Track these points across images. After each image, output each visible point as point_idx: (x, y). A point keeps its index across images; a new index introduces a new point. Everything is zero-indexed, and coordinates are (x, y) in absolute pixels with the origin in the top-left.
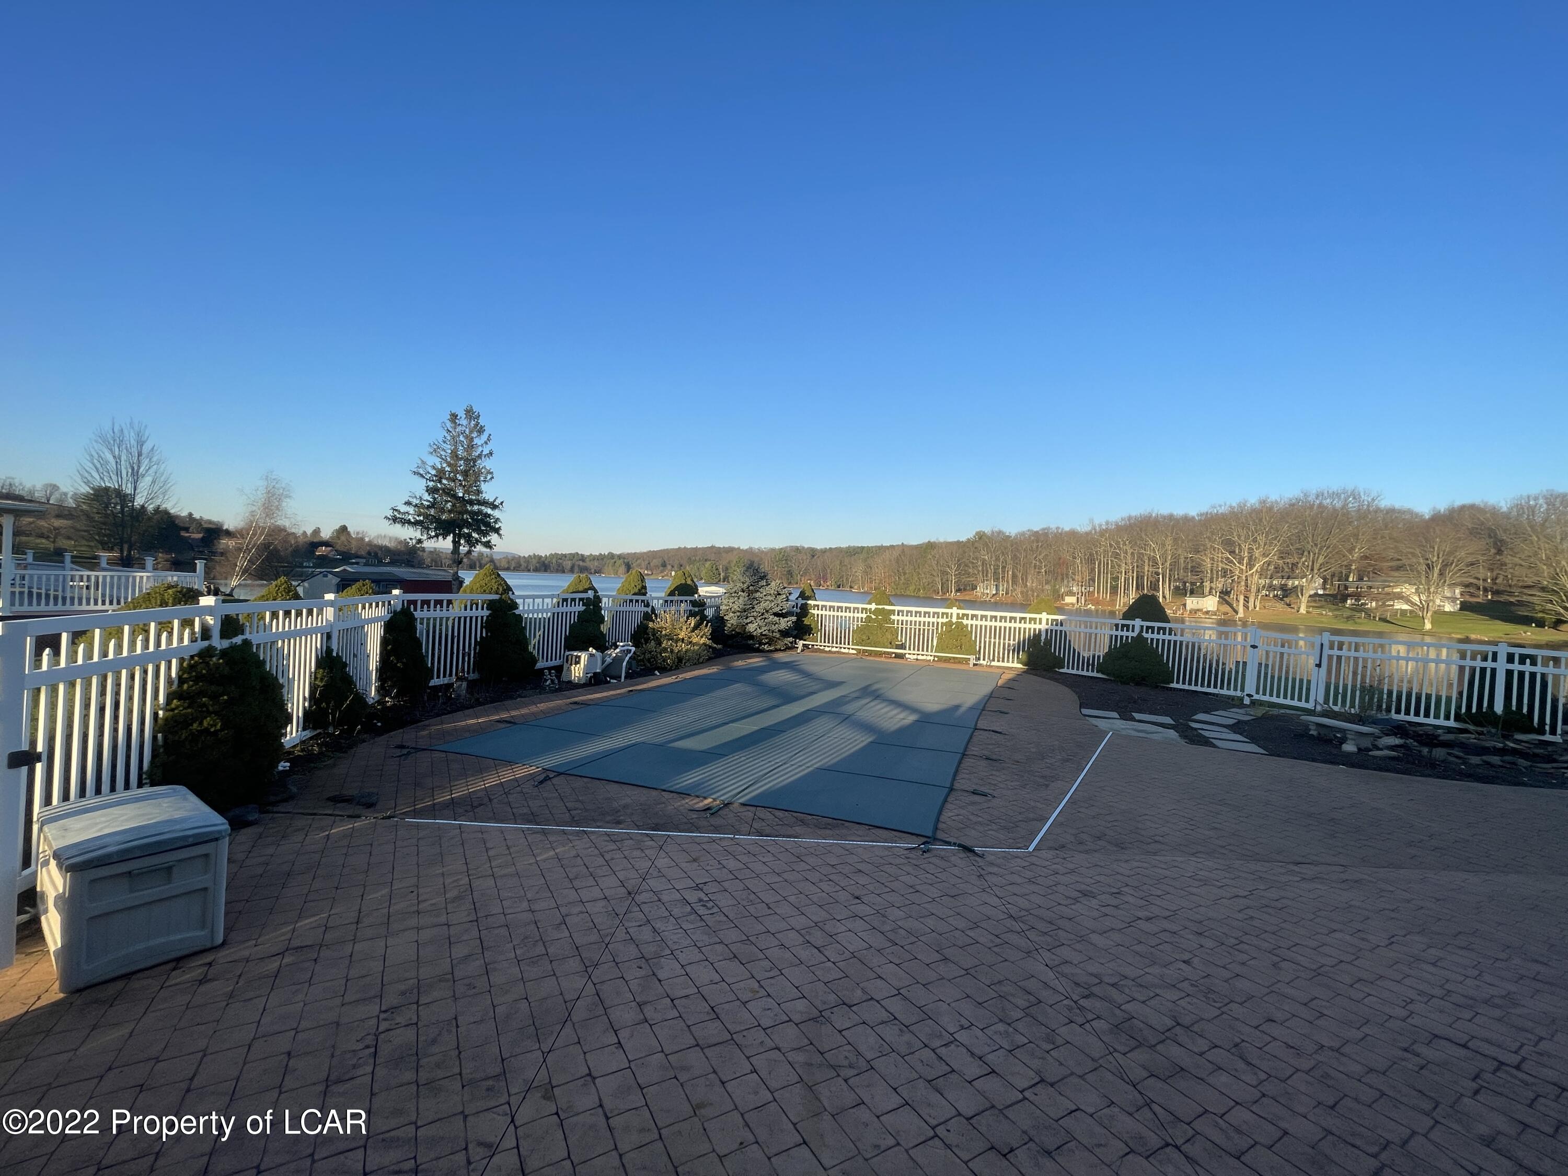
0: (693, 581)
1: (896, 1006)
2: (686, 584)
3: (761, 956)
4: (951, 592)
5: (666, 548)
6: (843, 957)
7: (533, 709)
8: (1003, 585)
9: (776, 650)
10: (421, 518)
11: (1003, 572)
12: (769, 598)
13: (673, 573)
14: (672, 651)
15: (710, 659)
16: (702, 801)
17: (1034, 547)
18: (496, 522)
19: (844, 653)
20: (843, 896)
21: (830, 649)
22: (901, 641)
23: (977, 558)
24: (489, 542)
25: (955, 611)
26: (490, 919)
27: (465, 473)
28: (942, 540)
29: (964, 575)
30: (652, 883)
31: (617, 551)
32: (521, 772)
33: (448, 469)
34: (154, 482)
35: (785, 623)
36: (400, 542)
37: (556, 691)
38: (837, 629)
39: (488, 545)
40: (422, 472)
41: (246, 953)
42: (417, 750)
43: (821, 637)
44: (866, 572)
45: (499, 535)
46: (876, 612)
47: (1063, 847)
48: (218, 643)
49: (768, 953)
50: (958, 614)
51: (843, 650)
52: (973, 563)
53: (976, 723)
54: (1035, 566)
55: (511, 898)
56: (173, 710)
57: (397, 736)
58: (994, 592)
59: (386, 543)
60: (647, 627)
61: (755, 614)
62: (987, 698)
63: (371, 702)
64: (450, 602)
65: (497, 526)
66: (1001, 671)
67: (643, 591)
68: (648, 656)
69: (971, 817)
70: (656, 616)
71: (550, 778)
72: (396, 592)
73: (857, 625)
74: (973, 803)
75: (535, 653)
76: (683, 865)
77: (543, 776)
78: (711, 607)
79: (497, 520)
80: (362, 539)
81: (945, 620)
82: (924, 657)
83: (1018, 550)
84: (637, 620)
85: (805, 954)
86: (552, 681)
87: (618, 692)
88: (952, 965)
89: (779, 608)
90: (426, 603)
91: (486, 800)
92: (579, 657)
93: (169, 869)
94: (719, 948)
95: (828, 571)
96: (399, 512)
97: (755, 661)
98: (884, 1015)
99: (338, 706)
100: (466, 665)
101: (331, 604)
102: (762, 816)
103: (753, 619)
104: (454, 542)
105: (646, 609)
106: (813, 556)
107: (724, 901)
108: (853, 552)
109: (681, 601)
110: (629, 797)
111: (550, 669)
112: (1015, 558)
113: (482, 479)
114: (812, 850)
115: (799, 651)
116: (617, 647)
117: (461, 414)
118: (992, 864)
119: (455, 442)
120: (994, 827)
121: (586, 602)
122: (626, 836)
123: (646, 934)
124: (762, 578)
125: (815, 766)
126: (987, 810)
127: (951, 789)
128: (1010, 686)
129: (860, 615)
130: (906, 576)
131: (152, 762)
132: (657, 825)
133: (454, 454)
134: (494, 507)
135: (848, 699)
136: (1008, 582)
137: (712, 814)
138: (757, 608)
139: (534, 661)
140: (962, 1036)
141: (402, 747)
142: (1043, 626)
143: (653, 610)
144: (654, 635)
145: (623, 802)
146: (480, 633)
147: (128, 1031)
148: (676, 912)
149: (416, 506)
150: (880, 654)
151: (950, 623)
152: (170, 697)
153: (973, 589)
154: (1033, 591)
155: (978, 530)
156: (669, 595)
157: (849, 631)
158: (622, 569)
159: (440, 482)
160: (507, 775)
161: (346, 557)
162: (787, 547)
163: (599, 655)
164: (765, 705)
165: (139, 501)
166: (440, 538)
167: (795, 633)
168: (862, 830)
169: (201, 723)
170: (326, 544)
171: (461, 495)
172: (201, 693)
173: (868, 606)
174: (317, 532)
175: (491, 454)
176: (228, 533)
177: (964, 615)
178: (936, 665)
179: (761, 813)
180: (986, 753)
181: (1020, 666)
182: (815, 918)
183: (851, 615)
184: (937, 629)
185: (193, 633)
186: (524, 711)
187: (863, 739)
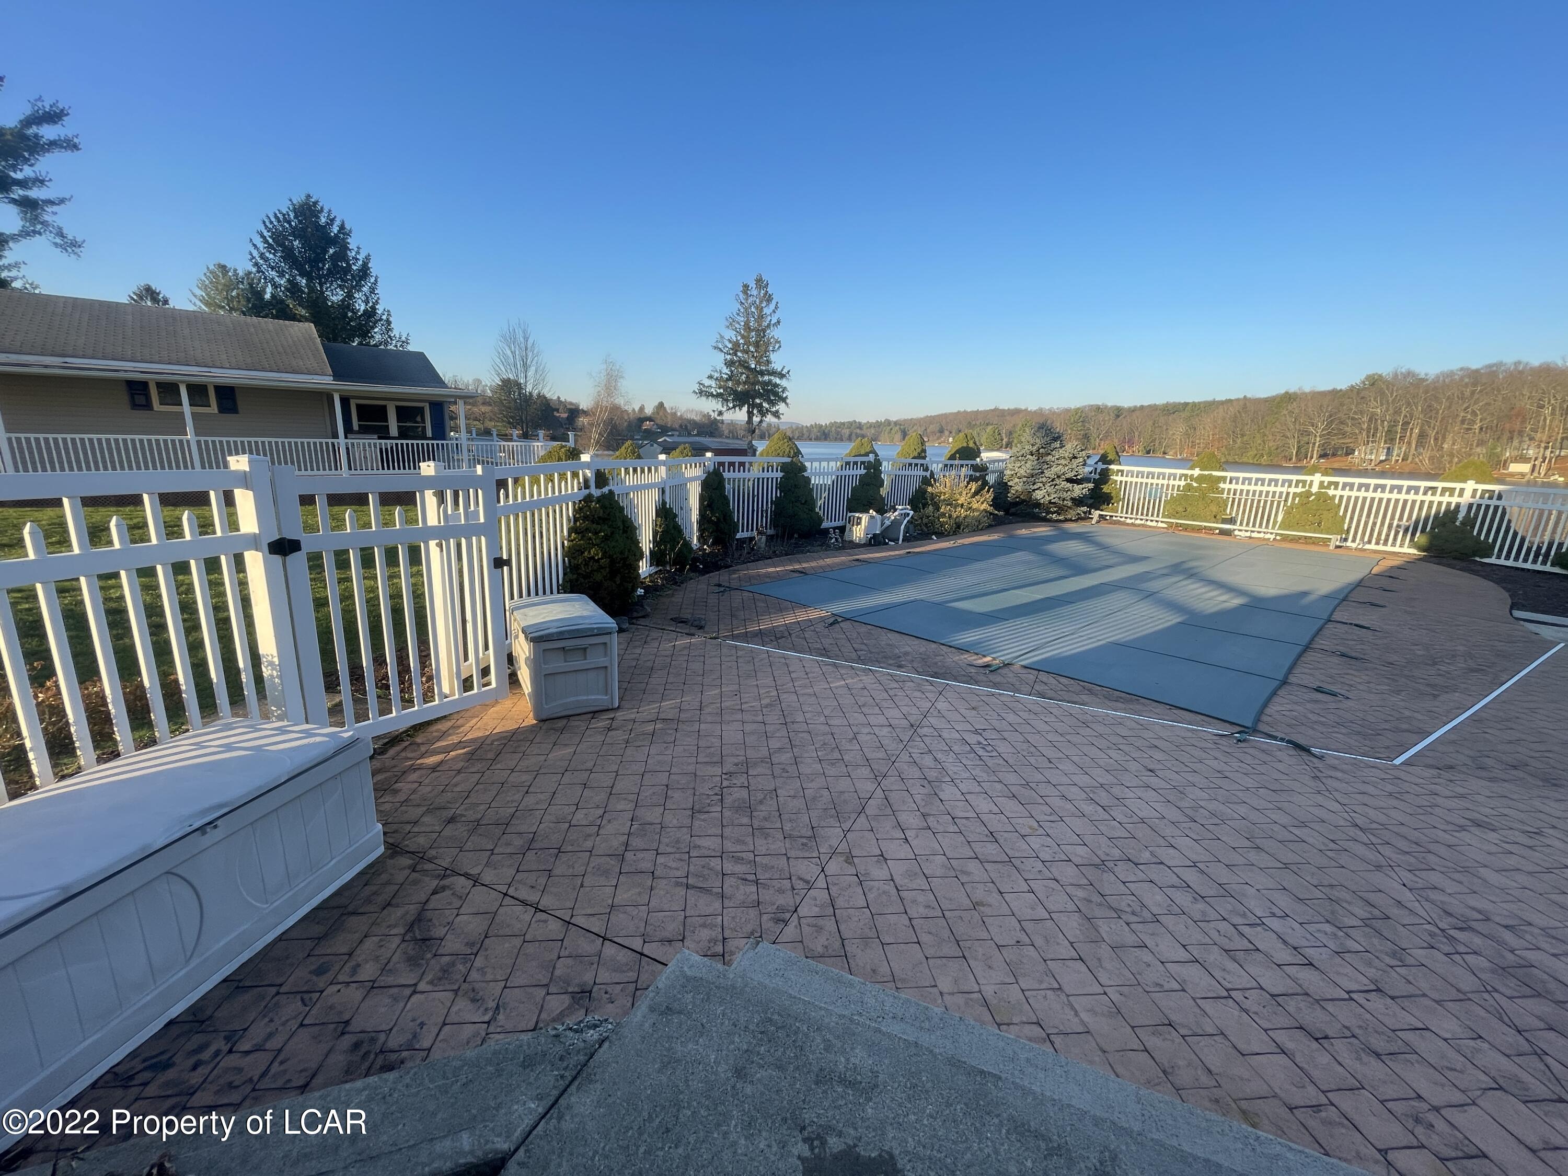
0: (975, 443)
1: (1191, 876)
2: (968, 447)
3: (1041, 801)
4: (1312, 458)
5: (944, 412)
6: (1130, 820)
7: (821, 563)
8: (1400, 448)
9: (1066, 520)
10: (722, 391)
11: (1404, 430)
12: (1063, 462)
13: (951, 440)
14: (950, 516)
15: (990, 526)
16: (980, 658)
17: (1467, 393)
18: (783, 392)
19: (1150, 527)
20: (1133, 766)
21: (1133, 521)
22: (1230, 514)
23: (1362, 413)
24: (777, 412)
25: (1317, 478)
26: (795, 725)
27: (757, 344)
28: (1307, 389)
29: (1335, 435)
30: (933, 721)
31: (894, 418)
32: (814, 614)
33: (742, 341)
34: (536, 371)
35: (1078, 491)
36: (704, 416)
37: (840, 548)
38: (1145, 498)
39: (776, 414)
40: (721, 346)
41: (633, 716)
42: (731, 589)
43: (1123, 507)
44: (1187, 434)
45: (787, 404)
46: (1200, 479)
47: (1451, 767)
48: (596, 493)
49: (1048, 800)
50: (1322, 483)
51: (1149, 523)
52: (1353, 419)
53: (1331, 614)
54: (1463, 422)
55: (811, 712)
56: (572, 541)
57: (714, 577)
58: (1383, 458)
59: (693, 416)
60: (926, 491)
61: (1044, 480)
62: (1353, 586)
63: (695, 548)
64: (751, 464)
65: (784, 395)
66: (1380, 556)
67: (922, 455)
68: (925, 521)
69: (1310, 716)
70: (935, 480)
71: (838, 622)
72: (709, 455)
73: (1172, 494)
74: (1316, 701)
75: (821, 513)
76: (963, 711)
77: (831, 620)
78: (993, 472)
79: (784, 389)
80: (675, 414)
81: (1300, 490)
82: (1261, 535)
83: (1436, 399)
84: (915, 485)
85: (1088, 808)
86: (836, 539)
87: (897, 552)
88: (1263, 854)
89: (1074, 473)
90: (732, 464)
91: (786, 634)
92: (860, 518)
93: (585, 649)
94: (999, 786)
95: (1137, 434)
96: (704, 386)
97: (1042, 530)
98: (1175, 880)
99: (673, 549)
100: (764, 522)
101: (664, 463)
102: (1044, 679)
103: (1041, 485)
104: (748, 412)
105: (925, 473)
106: (1118, 416)
107: (1003, 748)
108: (1171, 410)
109: (962, 466)
110: (907, 646)
111: (834, 528)
112: (1429, 410)
113: (771, 348)
114: (1100, 720)
115: (1094, 522)
116: (895, 510)
117: (752, 285)
118: (1335, 768)
119: (747, 313)
120: (1344, 731)
121: (867, 466)
122: (907, 679)
123: (928, 761)
124: (1055, 439)
125: (1108, 640)
126: (1334, 711)
127: (1284, 682)
128: (1391, 575)
129: (1177, 483)
130: (1245, 438)
131: (564, 579)
132: (936, 673)
133: (747, 327)
134: (782, 376)
135: (1153, 575)
136: (1409, 443)
137: (991, 671)
138: (1048, 473)
139: (821, 521)
140: (1274, 923)
141: (720, 585)
142: (1466, 499)
143: (932, 474)
144: (932, 499)
145: (903, 650)
146: (775, 494)
147: (573, 750)
148: (956, 748)
149: (717, 379)
150: (1199, 529)
151: (1308, 494)
152: (570, 531)
153: (1347, 454)
154: (1452, 455)
155: (1371, 372)
156: (950, 459)
157: (1160, 501)
158: (898, 436)
159: (736, 355)
160: (802, 616)
161: (664, 430)
162: (1085, 407)
163: (879, 517)
164: (1052, 575)
165: (529, 388)
166: (737, 408)
167: (1091, 501)
168: (1160, 709)
169: (589, 552)
170: (650, 419)
171: (753, 366)
172: (587, 530)
173: (1190, 472)
174: (642, 409)
175: (779, 322)
176: (585, 413)
177: (1330, 483)
178: (1277, 545)
179: (1043, 677)
180: (1342, 649)
181: (1414, 551)
182: (1100, 780)
183: (1165, 482)
184: (1286, 501)
185: (579, 483)
186: (814, 564)
187: (1170, 618)
